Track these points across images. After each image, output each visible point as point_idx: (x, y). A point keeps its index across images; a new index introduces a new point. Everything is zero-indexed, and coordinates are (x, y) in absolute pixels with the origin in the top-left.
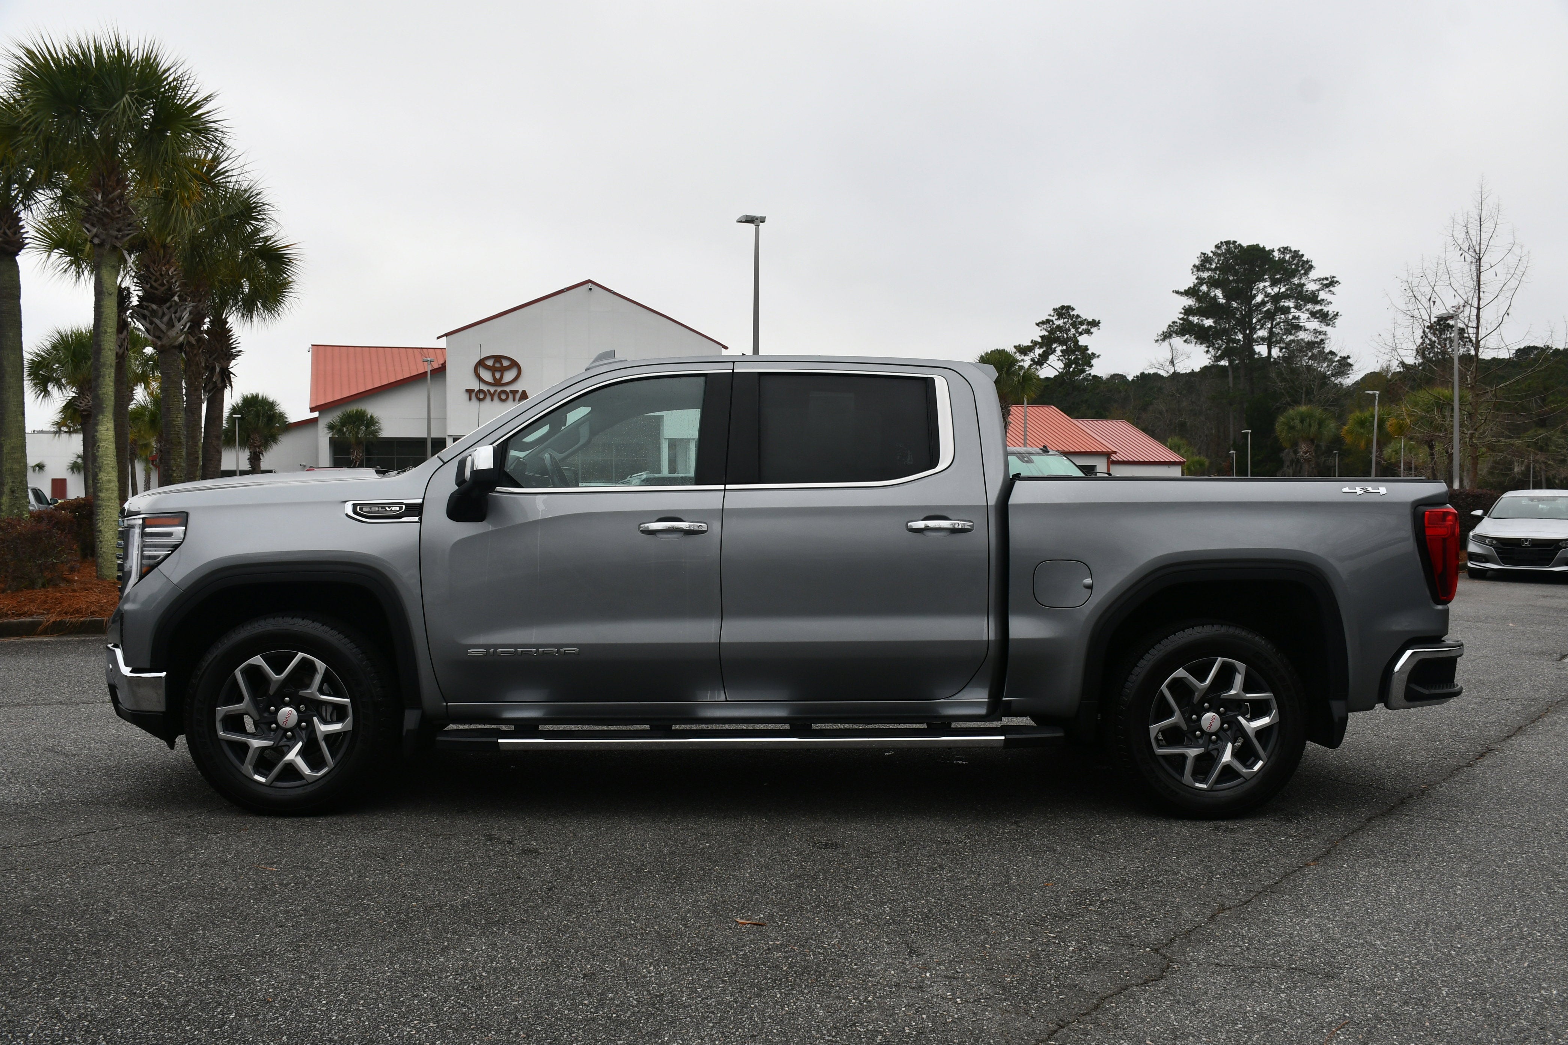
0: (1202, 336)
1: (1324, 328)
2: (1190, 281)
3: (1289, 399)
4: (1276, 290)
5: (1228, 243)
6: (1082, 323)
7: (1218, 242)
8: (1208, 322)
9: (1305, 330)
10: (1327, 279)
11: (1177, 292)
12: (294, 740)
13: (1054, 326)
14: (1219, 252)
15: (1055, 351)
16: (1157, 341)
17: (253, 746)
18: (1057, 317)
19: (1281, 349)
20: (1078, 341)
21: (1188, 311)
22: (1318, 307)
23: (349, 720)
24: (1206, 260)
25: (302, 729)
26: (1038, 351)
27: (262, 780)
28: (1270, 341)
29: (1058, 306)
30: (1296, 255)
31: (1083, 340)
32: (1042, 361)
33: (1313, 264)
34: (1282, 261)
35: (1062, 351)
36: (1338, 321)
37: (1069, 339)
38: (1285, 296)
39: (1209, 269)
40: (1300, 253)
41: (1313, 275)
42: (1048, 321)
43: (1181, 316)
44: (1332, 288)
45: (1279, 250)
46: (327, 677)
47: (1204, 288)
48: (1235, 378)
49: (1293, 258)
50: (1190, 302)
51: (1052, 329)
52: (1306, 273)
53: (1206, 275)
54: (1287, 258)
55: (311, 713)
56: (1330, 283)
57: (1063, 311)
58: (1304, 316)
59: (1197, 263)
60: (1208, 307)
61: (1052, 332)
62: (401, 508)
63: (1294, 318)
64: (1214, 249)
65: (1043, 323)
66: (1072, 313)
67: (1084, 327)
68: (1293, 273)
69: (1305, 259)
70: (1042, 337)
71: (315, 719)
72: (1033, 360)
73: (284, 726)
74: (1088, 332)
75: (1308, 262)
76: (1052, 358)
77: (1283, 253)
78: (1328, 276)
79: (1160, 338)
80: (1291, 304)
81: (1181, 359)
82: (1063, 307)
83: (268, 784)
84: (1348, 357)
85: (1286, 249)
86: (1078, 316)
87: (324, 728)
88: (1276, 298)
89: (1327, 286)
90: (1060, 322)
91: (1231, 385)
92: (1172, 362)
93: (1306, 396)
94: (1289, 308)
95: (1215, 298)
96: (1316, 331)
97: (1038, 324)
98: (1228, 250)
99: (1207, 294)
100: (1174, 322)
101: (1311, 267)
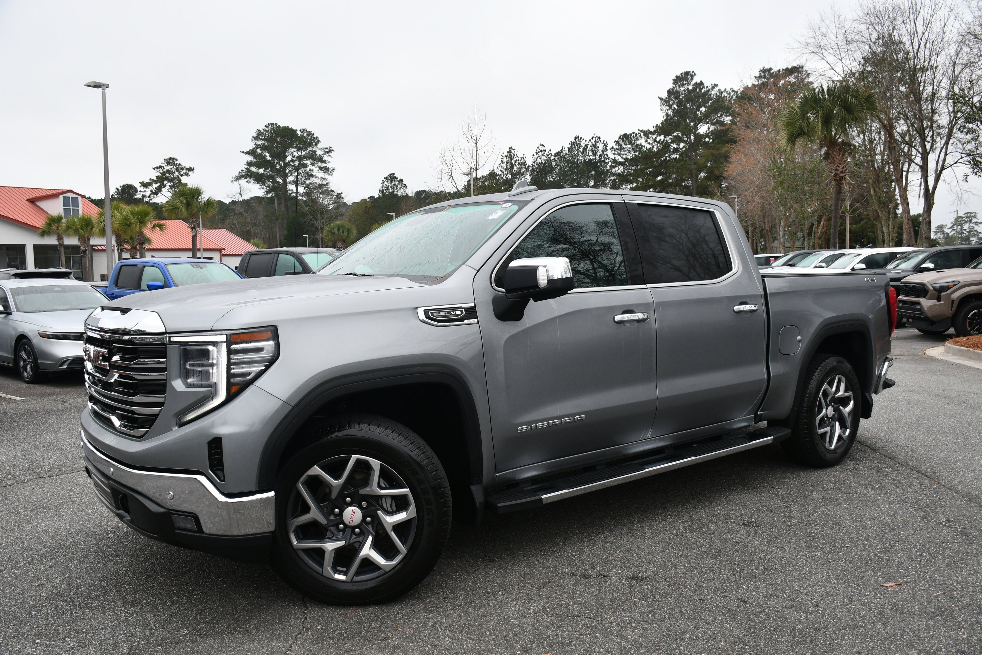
0: (259, 179)
1: (327, 176)
2: (250, 146)
3: (311, 217)
4: (299, 153)
5: (272, 124)
6: (182, 169)
7: (266, 123)
8: (261, 171)
9: (316, 177)
10: (327, 148)
11: (243, 152)
12: (364, 534)
13: (165, 170)
14: (267, 129)
15: (165, 186)
16: (232, 181)
17: (328, 549)
18: (166, 164)
19: (305, 188)
20: (181, 180)
21: (250, 164)
22: (324, 165)
23: (412, 508)
24: (259, 133)
25: (367, 523)
26: (155, 186)
27: (342, 577)
28: (296, 183)
29: (167, 157)
30: (310, 133)
31: (184, 179)
32: (157, 192)
33: (319, 139)
34: (302, 136)
35: (170, 186)
36: (335, 173)
37: (175, 178)
38: (306, 157)
39: (261, 139)
40: (312, 133)
41: (320, 146)
42: (161, 167)
43: (246, 167)
44: (330, 154)
45: (300, 130)
46: (383, 473)
47: (259, 151)
48: (279, 204)
49: (308, 135)
50: (250, 158)
51: (164, 172)
52: (316, 145)
53: (260, 142)
54: (305, 135)
55: (375, 508)
56: (329, 151)
57: (170, 161)
58: (315, 169)
59: (255, 135)
60: (261, 162)
61: (163, 174)
62: (462, 312)
63: (310, 170)
64: (264, 128)
65: (157, 168)
66: (176, 162)
67: (184, 171)
68: (310, 144)
69: (315, 136)
70: (157, 177)
71: (380, 512)
72: (151, 191)
73: (350, 524)
74: (187, 174)
75: (317, 138)
76: (164, 190)
77: (302, 132)
78: (328, 147)
79: (234, 179)
80: (308, 162)
81: (246, 192)
82: (170, 159)
83: (349, 580)
84: (342, 193)
85: (304, 130)
86: (180, 164)
87: (391, 520)
88: (300, 158)
89: (328, 152)
90: (169, 168)
91: (277, 208)
92: (240, 194)
93: (320, 215)
94: (306, 164)
95: (265, 156)
96: (323, 179)
97: (154, 169)
98: (273, 129)
99: (261, 154)
100: (242, 170)
101: (319, 141)
